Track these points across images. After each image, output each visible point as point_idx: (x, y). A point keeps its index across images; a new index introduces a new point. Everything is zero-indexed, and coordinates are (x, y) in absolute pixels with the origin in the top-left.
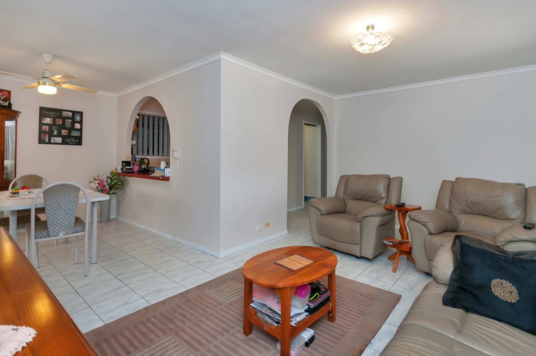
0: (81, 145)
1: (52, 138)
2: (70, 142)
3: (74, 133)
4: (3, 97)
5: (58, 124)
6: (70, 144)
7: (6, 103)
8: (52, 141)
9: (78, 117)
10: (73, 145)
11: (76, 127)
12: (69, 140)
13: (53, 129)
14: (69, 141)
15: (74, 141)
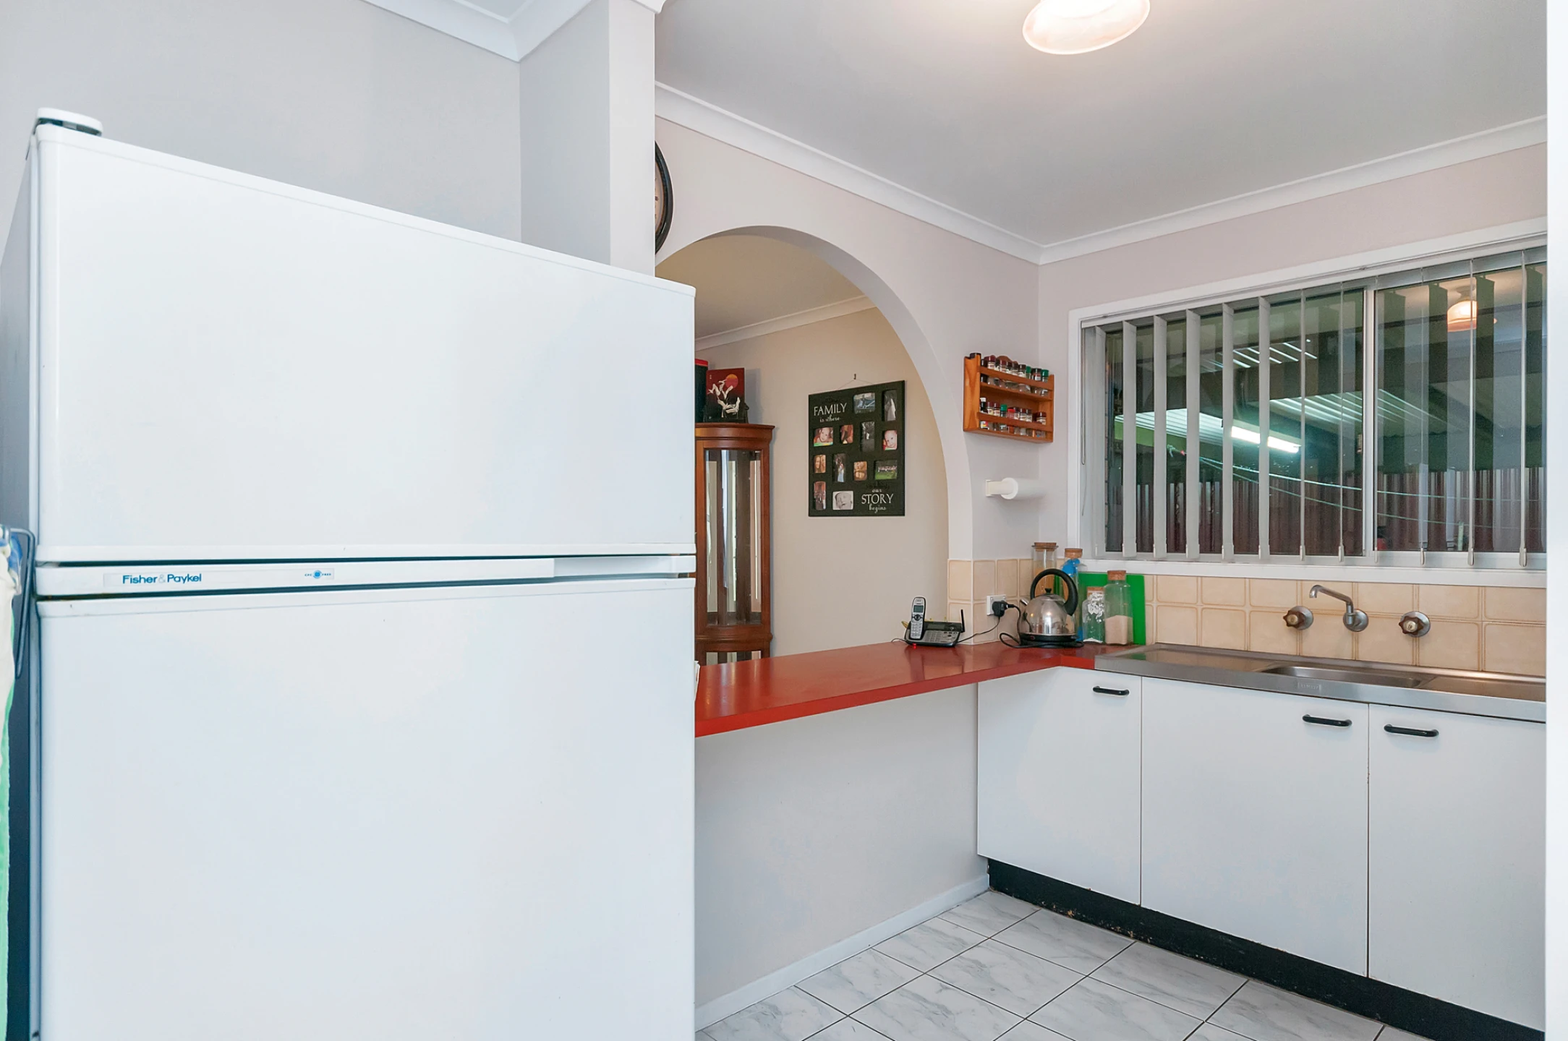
0: (903, 514)
1: (835, 494)
2: (873, 506)
3: (883, 469)
4: (727, 392)
5: (845, 442)
6: (872, 514)
7: (734, 405)
8: (835, 508)
9: (891, 404)
10: (881, 514)
11: (889, 445)
12: (870, 497)
13: (837, 463)
14: (871, 502)
15: (881, 498)
